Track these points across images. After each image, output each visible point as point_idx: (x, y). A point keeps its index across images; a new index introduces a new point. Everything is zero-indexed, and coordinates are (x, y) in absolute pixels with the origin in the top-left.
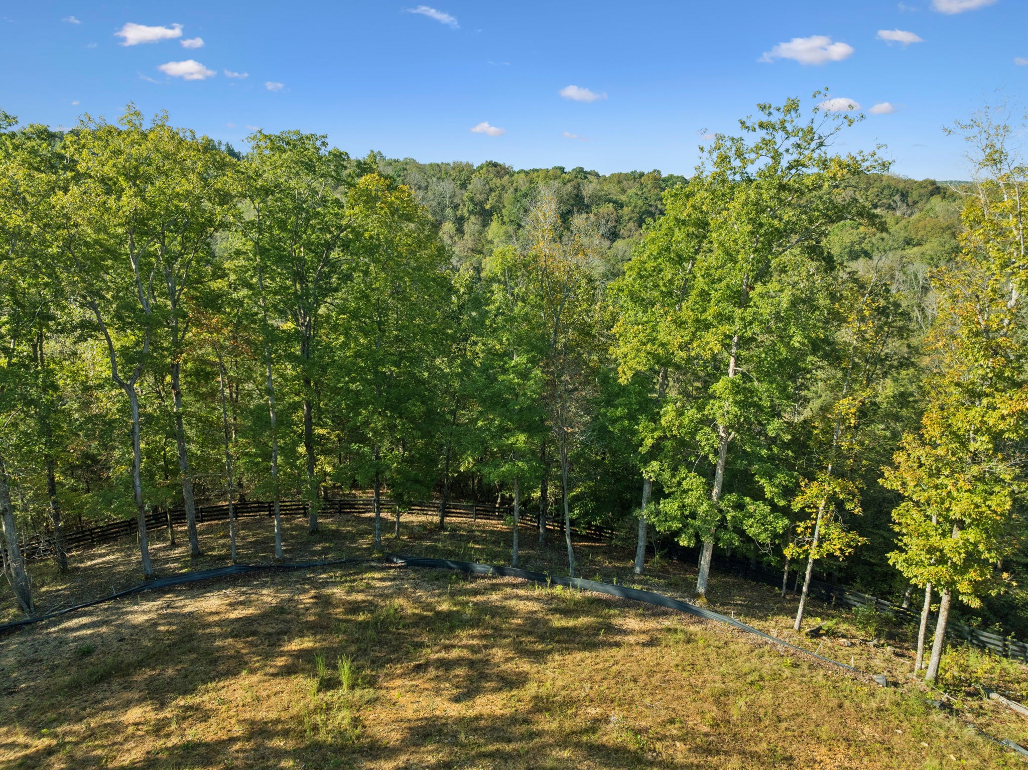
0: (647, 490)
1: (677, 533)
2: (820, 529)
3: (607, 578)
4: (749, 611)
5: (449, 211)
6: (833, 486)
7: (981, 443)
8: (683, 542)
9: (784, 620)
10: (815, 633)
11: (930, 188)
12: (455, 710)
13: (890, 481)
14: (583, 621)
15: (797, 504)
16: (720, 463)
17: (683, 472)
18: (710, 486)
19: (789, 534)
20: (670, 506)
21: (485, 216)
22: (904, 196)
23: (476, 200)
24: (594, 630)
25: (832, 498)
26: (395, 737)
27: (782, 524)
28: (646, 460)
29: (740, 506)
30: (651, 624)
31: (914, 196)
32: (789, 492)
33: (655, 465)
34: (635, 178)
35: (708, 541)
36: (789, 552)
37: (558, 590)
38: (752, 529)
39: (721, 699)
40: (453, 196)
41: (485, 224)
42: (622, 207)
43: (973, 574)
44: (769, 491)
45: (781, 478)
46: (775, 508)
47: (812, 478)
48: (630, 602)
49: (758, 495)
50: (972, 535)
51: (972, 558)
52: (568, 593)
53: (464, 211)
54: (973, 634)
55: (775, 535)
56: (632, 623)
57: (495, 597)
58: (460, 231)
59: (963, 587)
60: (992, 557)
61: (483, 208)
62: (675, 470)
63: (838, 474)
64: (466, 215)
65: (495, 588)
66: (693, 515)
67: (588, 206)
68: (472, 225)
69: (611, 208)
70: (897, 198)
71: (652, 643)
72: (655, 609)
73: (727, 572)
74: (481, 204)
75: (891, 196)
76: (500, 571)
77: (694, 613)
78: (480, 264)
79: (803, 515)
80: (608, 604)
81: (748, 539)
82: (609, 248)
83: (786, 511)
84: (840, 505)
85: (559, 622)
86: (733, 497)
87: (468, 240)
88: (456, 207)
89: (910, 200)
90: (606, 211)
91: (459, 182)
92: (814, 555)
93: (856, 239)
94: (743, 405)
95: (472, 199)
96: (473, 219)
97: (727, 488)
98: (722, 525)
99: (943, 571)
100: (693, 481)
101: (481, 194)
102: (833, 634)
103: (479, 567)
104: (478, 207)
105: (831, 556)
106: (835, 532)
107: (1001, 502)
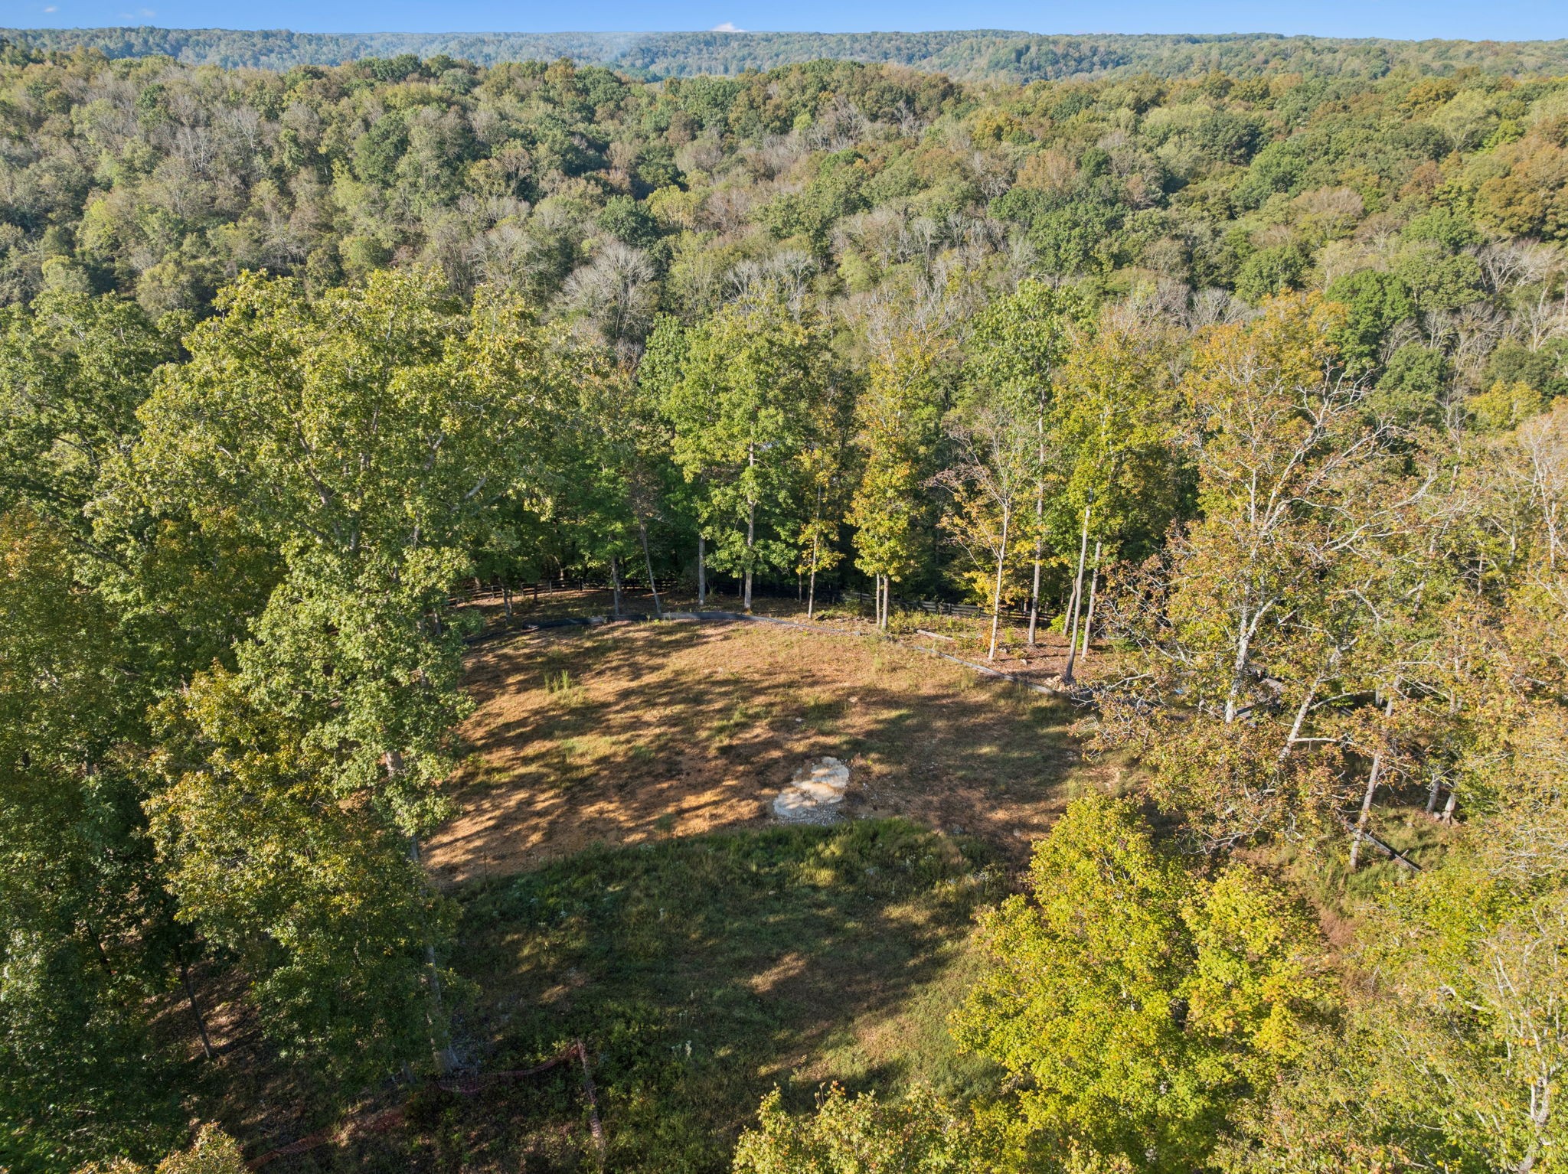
0: (702, 546)
1: (730, 571)
2: (817, 554)
3: (685, 609)
4: (780, 614)
5: (258, 161)
6: (820, 526)
7: (890, 493)
8: (735, 575)
9: (802, 615)
10: (822, 618)
11: (942, 87)
12: (634, 684)
13: (849, 520)
14: (678, 636)
15: (801, 541)
16: (749, 521)
17: (728, 531)
18: (746, 537)
19: (798, 560)
20: (723, 554)
21: (322, 165)
22: (910, 101)
23: (301, 140)
24: (691, 638)
25: (821, 533)
26: (611, 699)
27: (793, 554)
28: (702, 527)
29: (766, 547)
30: (721, 630)
31: (923, 99)
32: (796, 533)
33: (709, 529)
34: (534, 73)
35: (749, 571)
36: (799, 571)
37: (656, 622)
38: (775, 560)
39: (772, 654)
40: (259, 136)
41: (326, 180)
42: (533, 142)
43: (895, 564)
44: (783, 534)
45: (790, 525)
46: (788, 545)
47: (808, 522)
48: (705, 620)
49: (777, 538)
50: (892, 543)
51: (894, 556)
52: (664, 623)
53: (284, 158)
54: (919, 604)
55: (790, 562)
56: (709, 631)
57: (617, 634)
58: (284, 191)
59: (891, 572)
60: (903, 553)
61: (314, 151)
62: (723, 530)
63: (823, 517)
64: (289, 164)
65: (613, 629)
66: (739, 557)
67: (486, 146)
68: (304, 183)
69: (520, 149)
70: (901, 104)
71: (726, 638)
72: (721, 621)
73: (761, 595)
74: (312, 145)
75: (894, 101)
76: (611, 619)
77: (747, 619)
78: (336, 248)
79: (805, 547)
80: (691, 624)
81: (774, 568)
82: (531, 215)
83: (795, 546)
84: (826, 536)
85: (666, 639)
86: (761, 542)
87: (306, 211)
88: (268, 153)
89: (918, 105)
90: (514, 152)
91: (262, 108)
92: (814, 570)
93: (852, 180)
94: (762, 485)
95: (294, 140)
96: (304, 174)
97: (756, 538)
98: (757, 561)
99: (880, 565)
100: (736, 536)
101: (307, 128)
102: (831, 617)
103: (594, 619)
104: (307, 152)
105: (824, 569)
106: (825, 554)
107: (903, 523)
